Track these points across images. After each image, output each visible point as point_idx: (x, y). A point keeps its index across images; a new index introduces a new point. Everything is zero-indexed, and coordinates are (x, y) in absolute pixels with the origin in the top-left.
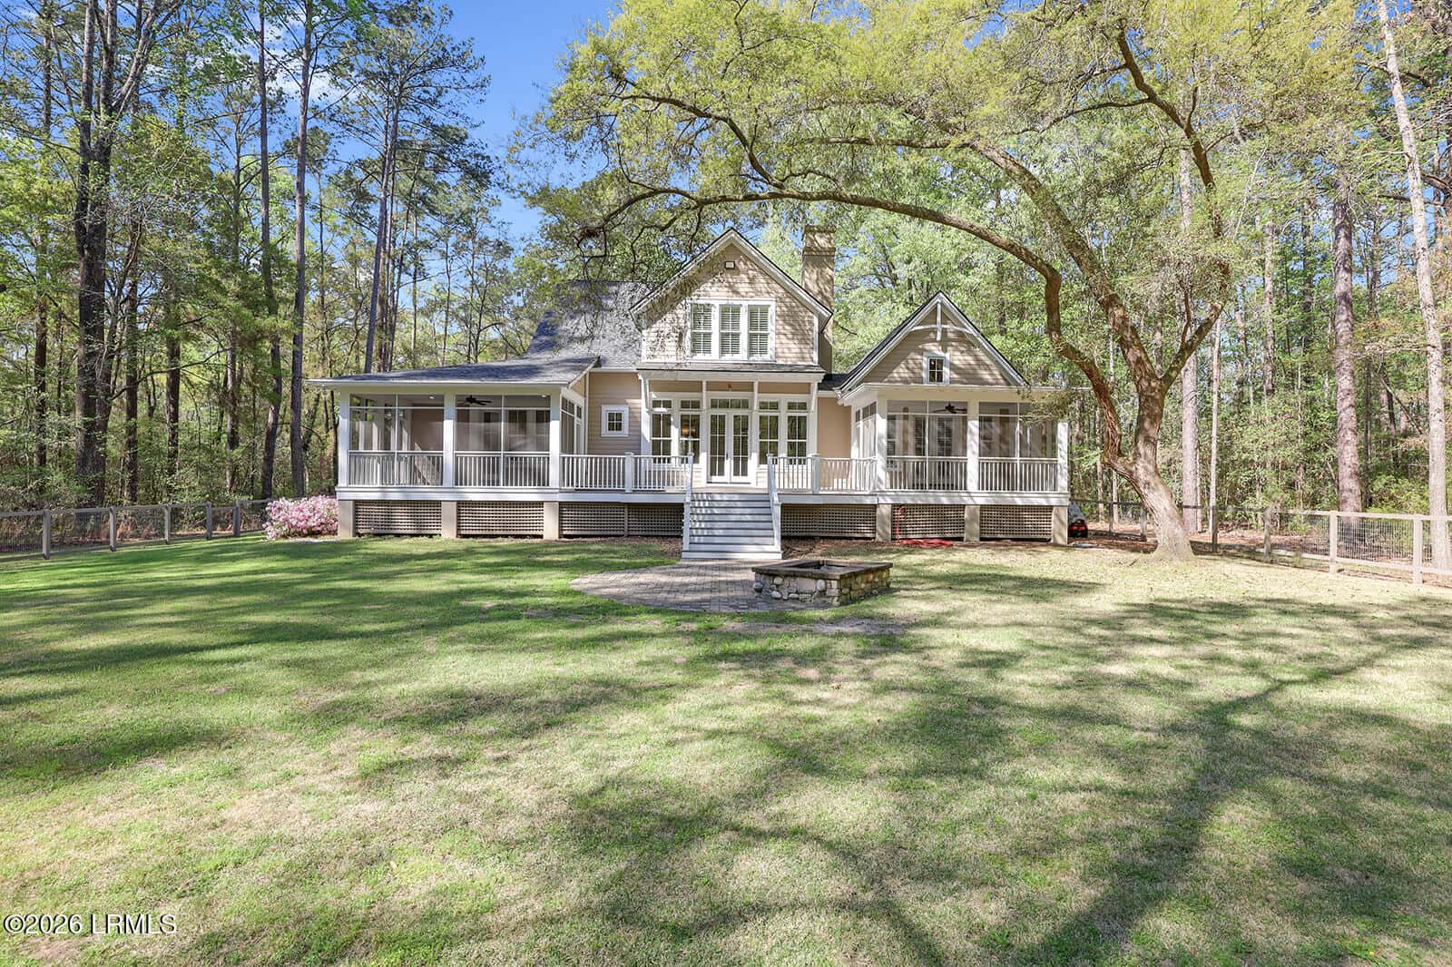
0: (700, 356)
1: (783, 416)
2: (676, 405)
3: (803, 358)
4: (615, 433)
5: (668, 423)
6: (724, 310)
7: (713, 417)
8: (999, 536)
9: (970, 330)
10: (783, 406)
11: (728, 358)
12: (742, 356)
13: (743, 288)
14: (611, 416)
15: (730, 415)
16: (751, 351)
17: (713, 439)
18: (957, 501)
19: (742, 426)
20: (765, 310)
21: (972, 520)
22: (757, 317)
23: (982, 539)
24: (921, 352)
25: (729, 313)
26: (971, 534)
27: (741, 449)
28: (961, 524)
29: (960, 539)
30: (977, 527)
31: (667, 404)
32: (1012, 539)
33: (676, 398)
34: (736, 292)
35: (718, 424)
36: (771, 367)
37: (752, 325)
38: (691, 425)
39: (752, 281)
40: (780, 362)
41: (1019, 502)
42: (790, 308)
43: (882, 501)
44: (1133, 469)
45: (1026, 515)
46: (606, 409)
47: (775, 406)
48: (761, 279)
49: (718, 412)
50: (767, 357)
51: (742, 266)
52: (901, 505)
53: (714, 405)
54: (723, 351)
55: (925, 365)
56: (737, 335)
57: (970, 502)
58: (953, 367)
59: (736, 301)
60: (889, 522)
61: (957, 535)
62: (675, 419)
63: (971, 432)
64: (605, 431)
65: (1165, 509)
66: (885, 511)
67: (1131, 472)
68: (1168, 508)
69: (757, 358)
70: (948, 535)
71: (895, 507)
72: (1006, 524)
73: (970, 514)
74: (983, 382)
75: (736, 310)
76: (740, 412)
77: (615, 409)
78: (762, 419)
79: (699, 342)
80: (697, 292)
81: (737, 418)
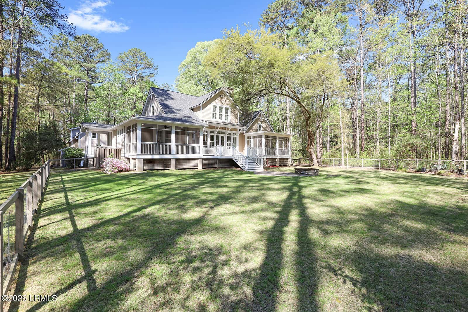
0: (214, 119)
1: (232, 137)
2: (209, 132)
3: (236, 122)
5: (207, 137)
7: (217, 136)
8: (281, 165)
9: (266, 120)
10: (232, 134)
11: (220, 121)
12: (223, 120)
13: (224, 102)
15: (221, 135)
16: (225, 119)
17: (217, 142)
18: (275, 157)
19: (223, 138)
20: (228, 109)
22: (226, 110)
24: (258, 123)
25: (221, 108)
27: (223, 145)
28: (276, 162)
31: (207, 132)
32: (283, 165)
33: (209, 130)
34: (222, 103)
35: (218, 137)
36: (229, 124)
37: (225, 112)
38: (212, 138)
39: (226, 101)
40: (231, 123)
41: (284, 157)
42: (234, 109)
43: (265, 157)
44: (311, 151)
45: (285, 160)
47: (230, 134)
49: (218, 135)
50: (228, 121)
51: (224, 96)
53: (217, 133)
54: (219, 118)
55: (258, 126)
56: (222, 115)
57: (278, 158)
58: (263, 127)
59: (222, 106)
60: (266, 162)
61: (275, 165)
62: (209, 136)
63: (277, 143)
66: (265, 160)
69: (226, 121)
72: (282, 162)
73: (277, 160)
74: (267, 131)
75: (222, 108)
76: (223, 135)
78: (228, 137)
79: (214, 115)
80: (214, 102)
81: (222, 136)
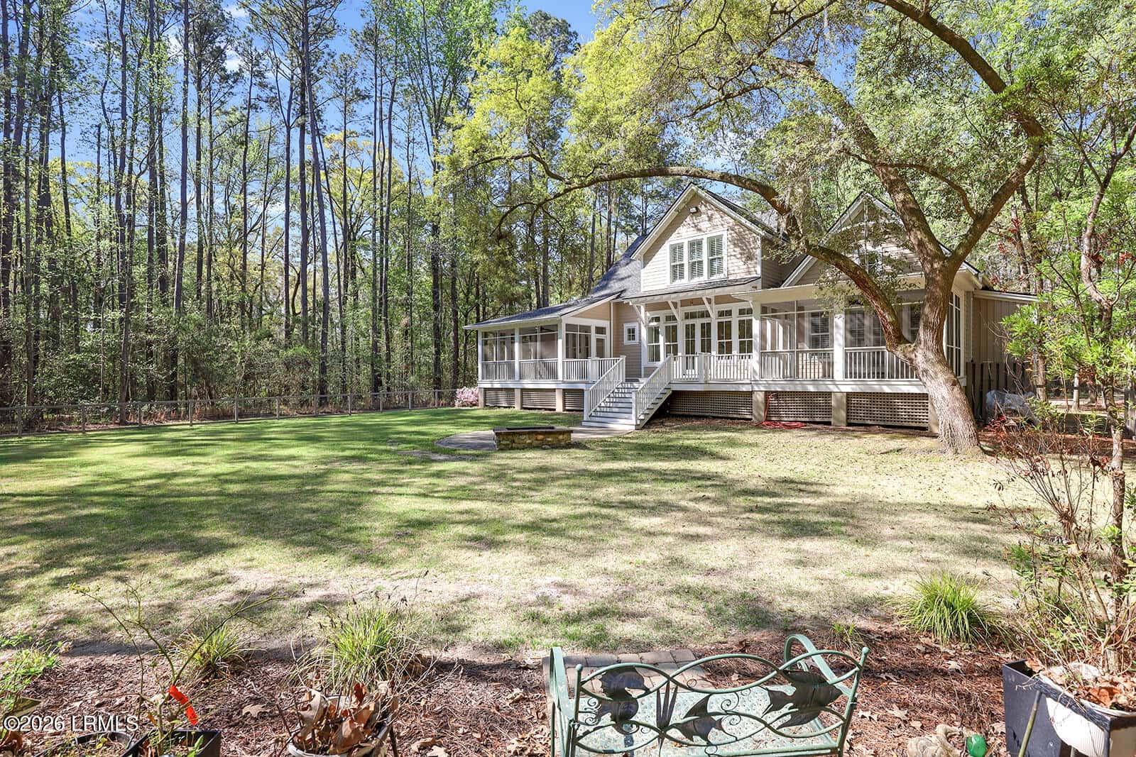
0: (678, 282)
1: (735, 320)
2: (662, 320)
3: (749, 272)
4: (632, 342)
5: (657, 333)
6: (692, 244)
7: (686, 326)
8: (869, 422)
10: (735, 313)
11: (696, 280)
12: (704, 278)
13: (704, 225)
14: (629, 330)
15: (698, 322)
16: (712, 273)
17: (687, 343)
18: (823, 389)
19: (706, 329)
20: (719, 238)
21: (839, 408)
22: (715, 246)
23: (849, 425)
25: (695, 247)
26: (837, 420)
27: (706, 348)
28: (828, 409)
29: (829, 423)
30: (843, 414)
31: (657, 319)
32: (883, 426)
33: (662, 314)
34: (699, 230)
35: (690, 331)
36: (726, 283)
37: (712, 252)
38: (672, 333)
39: (710, 219)
40: (731, 278)
41: (887, 390)
42: (739, 234)
43: (756, 388)
44: (913, 356)
45: (898, 402)
46: (626, 326)
47: (729, 313)
48: (717, 215)
49: (690, 322)
50: (722, 276)
51: (703, 209)
52: (772, 392)
53: (687, 316)
54: (692, 276)
56: (701, 262)
57: (836, 390)
59: (699, 236)
60: (763, 407)
61: (826, 420)
62: (662, 330)
63: (837, 326)
64: (626, 342)
65: (943, 397)
66: (759, 397)
67: (911, 360)
68: (947, 397)
69: (716, 277)
70: (817, 420)
71: (767, 393)
72: (876, 412)
73: (837, 400)
75: (700, 243)
76: (705, 321)
77: (630, 325)
78: (720, 324)
79: (676, 272)
80: (674, 236)
81: (703, 325)
